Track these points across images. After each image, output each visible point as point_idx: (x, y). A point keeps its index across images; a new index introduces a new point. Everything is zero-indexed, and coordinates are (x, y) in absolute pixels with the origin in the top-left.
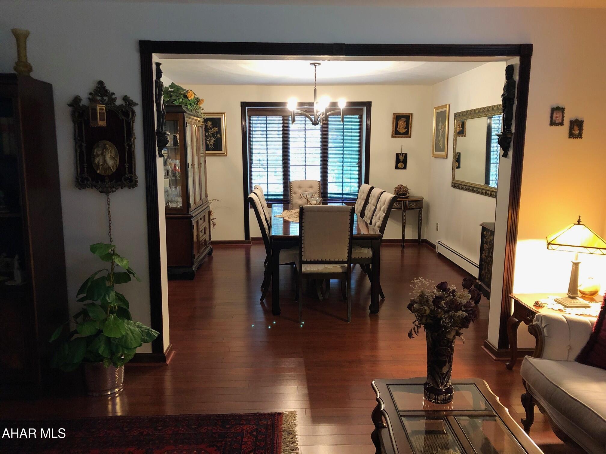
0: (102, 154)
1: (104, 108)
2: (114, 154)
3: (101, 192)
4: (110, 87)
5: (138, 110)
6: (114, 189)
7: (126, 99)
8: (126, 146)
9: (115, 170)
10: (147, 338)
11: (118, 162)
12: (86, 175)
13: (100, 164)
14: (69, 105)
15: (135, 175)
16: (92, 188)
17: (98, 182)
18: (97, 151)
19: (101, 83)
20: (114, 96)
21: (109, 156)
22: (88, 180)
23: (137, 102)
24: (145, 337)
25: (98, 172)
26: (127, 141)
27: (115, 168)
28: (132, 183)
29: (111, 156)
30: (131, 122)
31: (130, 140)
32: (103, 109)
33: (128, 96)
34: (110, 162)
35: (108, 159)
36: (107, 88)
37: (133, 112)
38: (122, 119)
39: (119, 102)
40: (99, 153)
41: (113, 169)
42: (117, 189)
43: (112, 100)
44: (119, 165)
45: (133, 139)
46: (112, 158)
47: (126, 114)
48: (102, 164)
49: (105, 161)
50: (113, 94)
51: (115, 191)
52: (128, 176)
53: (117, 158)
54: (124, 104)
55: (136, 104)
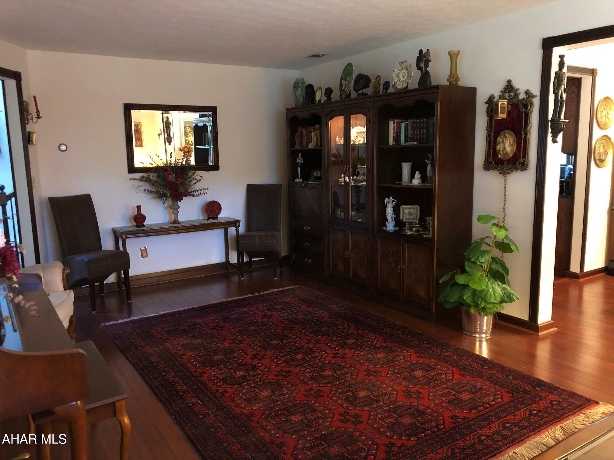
0: (503, 142)
1: (506, 103)
2: (512, 142)
3: (500, 174)
4: (516, 84)
5: (536, 102)
6: (510, 172)
7: (527, 93)
8: (523, 134)
9: (512, 155)
10: (507, 300)
11: (515, 148)
12: (491, 159)
13: (501, 150)
14: (486, 103)
15: (528, 159)
16: (494, 170)
17: (499, 165)
18: (499, 139)
19: (509, 82)
20: (518, 92)
21: (508, 143)
22: (492, 163)
23: (536, 95)
24: (506, 298)
25: (499, 156)
26: (524, 130)
27: (512, 153)
28: (524, 167)
29: (509, 143)
30: (528, 112)
31: (526, 129)
32: (504, 104)
33: (530, 90)
34: (508, 149)
35: (507, 145)
36: (513, 85)
37: (532, 104)
38: (522, 111)
39: (522, 96)
40: (501, 140)
41: (511, 154)
42: (512, 171)
43: (517, 95)
44: (516, 151)
45: (528, 128)
46: (511, 145)
47: (526, 106)
48: (502, 150)
49: (504, 148)
50: (518, 89)
51: (510, 174)
52: (522, 160)
53: (515, 144)
54: (525, 98)
55: (534, 97)
